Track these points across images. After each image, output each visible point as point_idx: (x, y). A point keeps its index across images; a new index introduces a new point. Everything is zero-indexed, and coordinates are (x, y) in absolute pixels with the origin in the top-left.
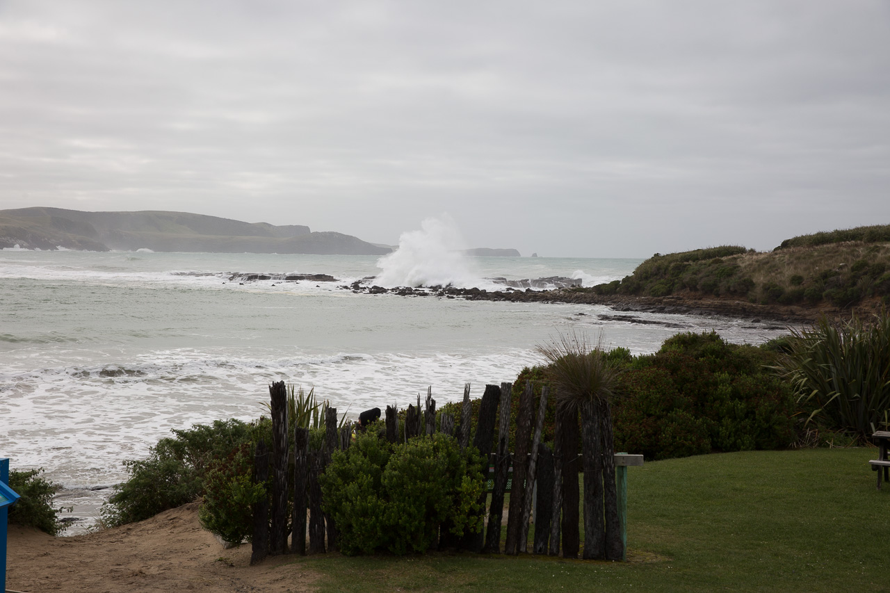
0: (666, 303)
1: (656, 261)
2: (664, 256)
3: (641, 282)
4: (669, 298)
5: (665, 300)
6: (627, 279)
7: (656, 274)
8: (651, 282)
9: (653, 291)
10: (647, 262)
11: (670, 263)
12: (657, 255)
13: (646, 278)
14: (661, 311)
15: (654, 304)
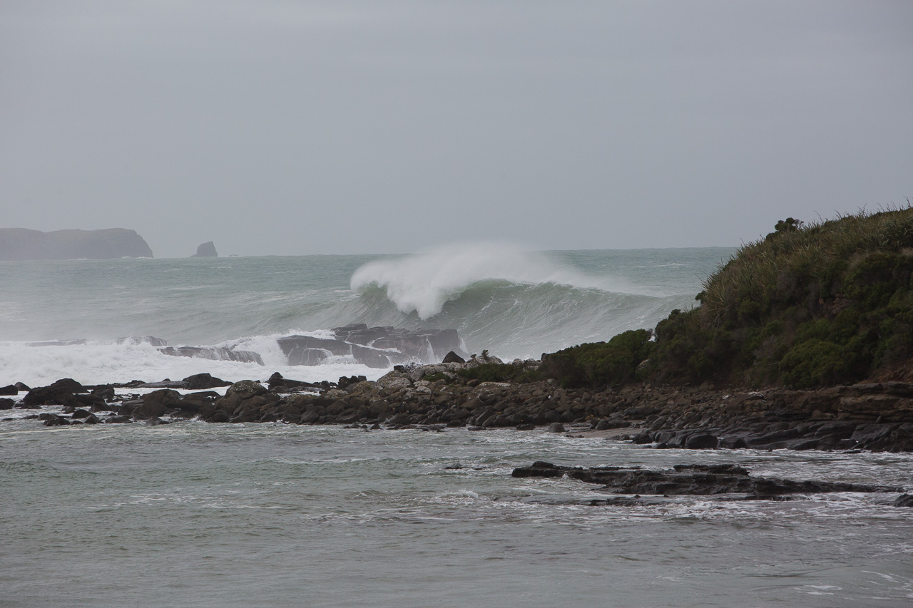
0: (854, 410)
1: (788, 250)
2: (816, 230)
3: (734, 335)
4: (862, 392)
5: (849, 400)
6: (675, 325)
7: (792, 301)
8: (776, 330)
9: (788, 368)
10: (749, 255)
11: (847, 252)
12: (787, 226)
13: (755, 317)
14: (839, 439)
15: (804, 417)
